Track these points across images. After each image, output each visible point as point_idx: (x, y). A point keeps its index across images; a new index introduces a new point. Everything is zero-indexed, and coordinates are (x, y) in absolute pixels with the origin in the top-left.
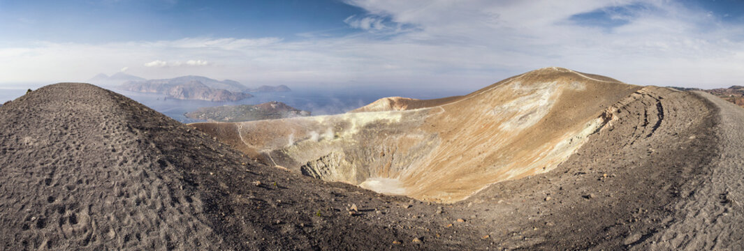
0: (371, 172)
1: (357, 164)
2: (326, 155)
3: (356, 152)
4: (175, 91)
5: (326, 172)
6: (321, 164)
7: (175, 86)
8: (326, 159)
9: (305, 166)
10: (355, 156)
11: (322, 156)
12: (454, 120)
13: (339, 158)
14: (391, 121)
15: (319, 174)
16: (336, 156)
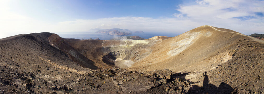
0: (130, 58)
1: (127, 55)
2: (120, 50)
3: (129, 51)
4: (110, 33)
5: (118, 55)
6: (118, 53)
7: (111, 31)
8: (120, 51)
9: (112, 52)
10: (128, 52)
11: (119, 51)
12: (162, 46)
13: (124, 52)
14: (145, 44)
15: (116, 55)
16: (123, 51)
